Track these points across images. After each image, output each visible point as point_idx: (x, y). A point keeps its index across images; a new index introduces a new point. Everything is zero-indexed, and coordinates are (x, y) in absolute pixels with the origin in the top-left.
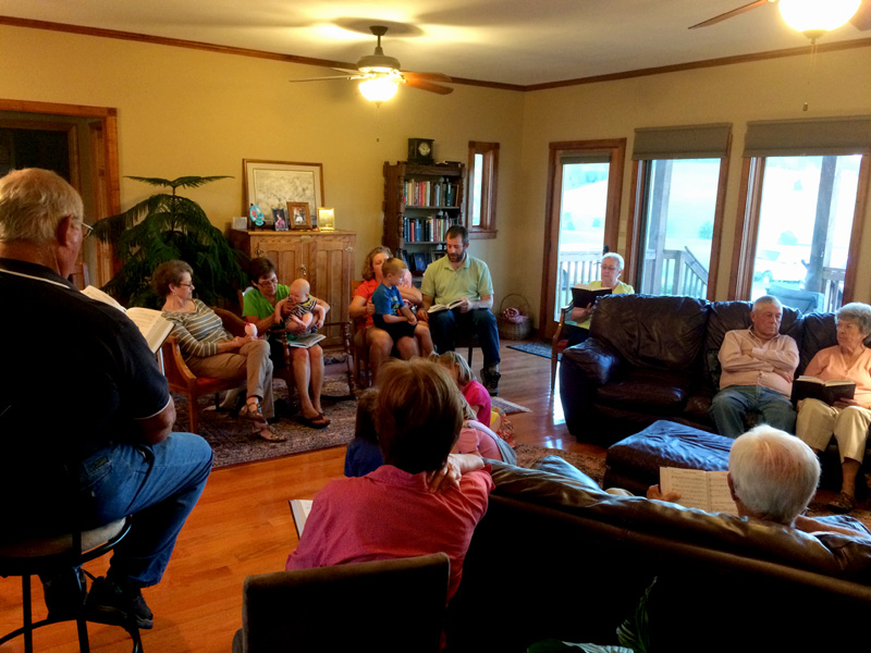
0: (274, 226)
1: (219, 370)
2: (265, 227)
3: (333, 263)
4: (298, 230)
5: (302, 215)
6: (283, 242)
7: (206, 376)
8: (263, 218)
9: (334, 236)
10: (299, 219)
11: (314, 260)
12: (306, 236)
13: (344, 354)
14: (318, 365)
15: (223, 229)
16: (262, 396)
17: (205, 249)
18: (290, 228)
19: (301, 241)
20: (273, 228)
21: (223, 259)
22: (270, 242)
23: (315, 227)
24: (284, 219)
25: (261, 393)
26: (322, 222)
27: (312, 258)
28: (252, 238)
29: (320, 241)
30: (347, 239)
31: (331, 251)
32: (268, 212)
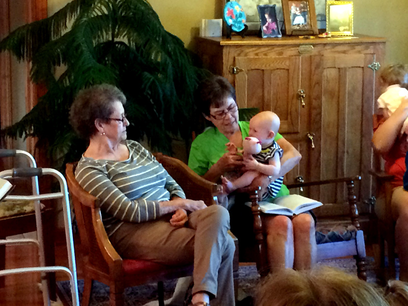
0: (260, 31)
1: (156, 249)
2: (247, 33)
3: (348, 87)
4: (297, 36)
5: (304, 14)
6: (272, 55)
7: (138, 258)
8: (244, 20)
9: (352, 44)
10: (299, 20)
11: (319, 83)
12: (308, 47)
13: (350, 227)
14: (307, 244)
15: (186, 39)
16: (215, 292)
17: (154, 68)
18: (284, 33)
19: (300, 53)
20: (258, 34)
21: (179, 81)
22: (252, 56)
23: (323, 31)
24: (275, 19)
25: (213, 288)
26: (334, 24)
27: (315, 78)
28: (225, 51)
29: (328, 53)
30: (371, 50)
31: (345, 69)
32: (253, 11)
